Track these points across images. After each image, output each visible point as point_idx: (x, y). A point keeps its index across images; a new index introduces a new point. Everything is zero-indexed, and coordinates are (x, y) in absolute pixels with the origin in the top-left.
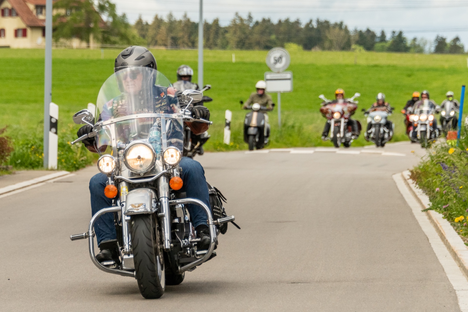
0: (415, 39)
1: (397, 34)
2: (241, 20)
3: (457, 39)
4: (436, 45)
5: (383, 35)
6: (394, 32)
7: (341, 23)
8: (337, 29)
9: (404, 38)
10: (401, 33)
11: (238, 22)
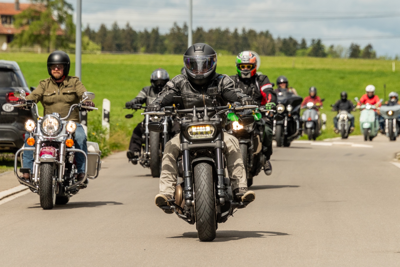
0: (332, 47)
1: (316, 42)
2: (179, 29)
3: (369, 47)
4: (351, 52)
5: (304, 42)
6: (313, 41)
7: (267, 32)
8: (263, 38)
9: (322, 46)
10: (319, 41)
11: (176, 30)
